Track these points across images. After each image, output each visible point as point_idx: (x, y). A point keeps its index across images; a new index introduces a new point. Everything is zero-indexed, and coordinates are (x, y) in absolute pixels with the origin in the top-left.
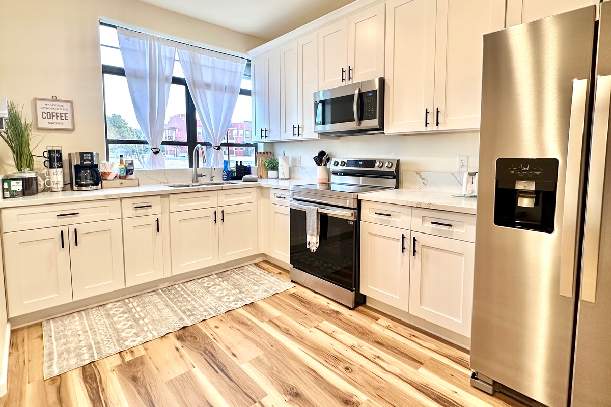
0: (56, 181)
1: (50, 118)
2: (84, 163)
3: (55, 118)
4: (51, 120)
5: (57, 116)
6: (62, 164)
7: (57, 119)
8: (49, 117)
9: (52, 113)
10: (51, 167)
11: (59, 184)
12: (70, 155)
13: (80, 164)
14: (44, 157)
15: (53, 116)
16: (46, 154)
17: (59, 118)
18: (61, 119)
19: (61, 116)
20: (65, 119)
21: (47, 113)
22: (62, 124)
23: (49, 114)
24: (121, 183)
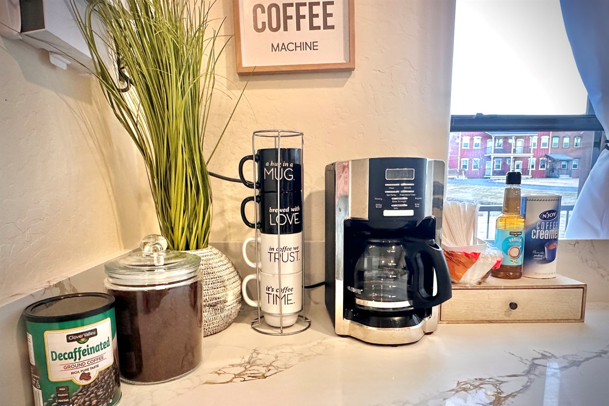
0: (276, 287)
1: (278, 28)
2: (387, 213)
3: (292, 23)
4: (280, 37)
5: (300, 17)
6: (300, 216)
7: (298, 28)
8: (274, 26)
9: (286, 6)
10: (265, 226)
11: (287, 301)
12: (331, 173)
13: (366, 216)
14: (243, 180)
15: (287, 18)
16: (251, 172)
17: (305, 23)
18: (312, 27)
19: (312, 16)
20: (326, 27)
21: (270, 7)
22: (313, 46)
23: (274, 10)
24: (513, 306)
